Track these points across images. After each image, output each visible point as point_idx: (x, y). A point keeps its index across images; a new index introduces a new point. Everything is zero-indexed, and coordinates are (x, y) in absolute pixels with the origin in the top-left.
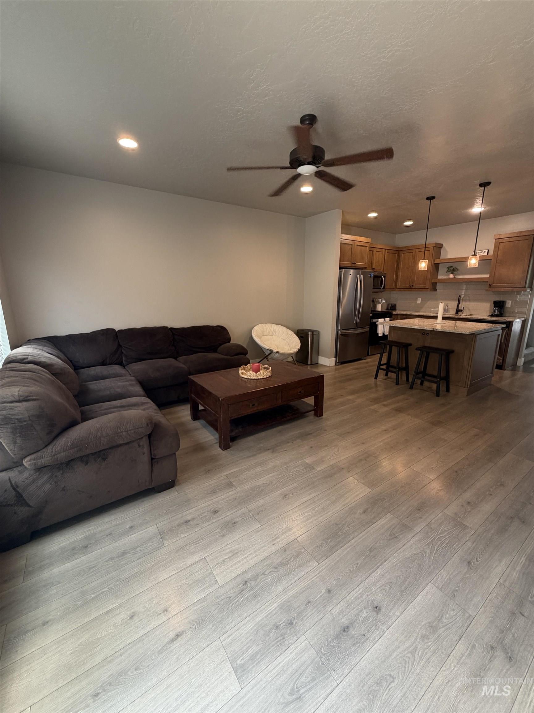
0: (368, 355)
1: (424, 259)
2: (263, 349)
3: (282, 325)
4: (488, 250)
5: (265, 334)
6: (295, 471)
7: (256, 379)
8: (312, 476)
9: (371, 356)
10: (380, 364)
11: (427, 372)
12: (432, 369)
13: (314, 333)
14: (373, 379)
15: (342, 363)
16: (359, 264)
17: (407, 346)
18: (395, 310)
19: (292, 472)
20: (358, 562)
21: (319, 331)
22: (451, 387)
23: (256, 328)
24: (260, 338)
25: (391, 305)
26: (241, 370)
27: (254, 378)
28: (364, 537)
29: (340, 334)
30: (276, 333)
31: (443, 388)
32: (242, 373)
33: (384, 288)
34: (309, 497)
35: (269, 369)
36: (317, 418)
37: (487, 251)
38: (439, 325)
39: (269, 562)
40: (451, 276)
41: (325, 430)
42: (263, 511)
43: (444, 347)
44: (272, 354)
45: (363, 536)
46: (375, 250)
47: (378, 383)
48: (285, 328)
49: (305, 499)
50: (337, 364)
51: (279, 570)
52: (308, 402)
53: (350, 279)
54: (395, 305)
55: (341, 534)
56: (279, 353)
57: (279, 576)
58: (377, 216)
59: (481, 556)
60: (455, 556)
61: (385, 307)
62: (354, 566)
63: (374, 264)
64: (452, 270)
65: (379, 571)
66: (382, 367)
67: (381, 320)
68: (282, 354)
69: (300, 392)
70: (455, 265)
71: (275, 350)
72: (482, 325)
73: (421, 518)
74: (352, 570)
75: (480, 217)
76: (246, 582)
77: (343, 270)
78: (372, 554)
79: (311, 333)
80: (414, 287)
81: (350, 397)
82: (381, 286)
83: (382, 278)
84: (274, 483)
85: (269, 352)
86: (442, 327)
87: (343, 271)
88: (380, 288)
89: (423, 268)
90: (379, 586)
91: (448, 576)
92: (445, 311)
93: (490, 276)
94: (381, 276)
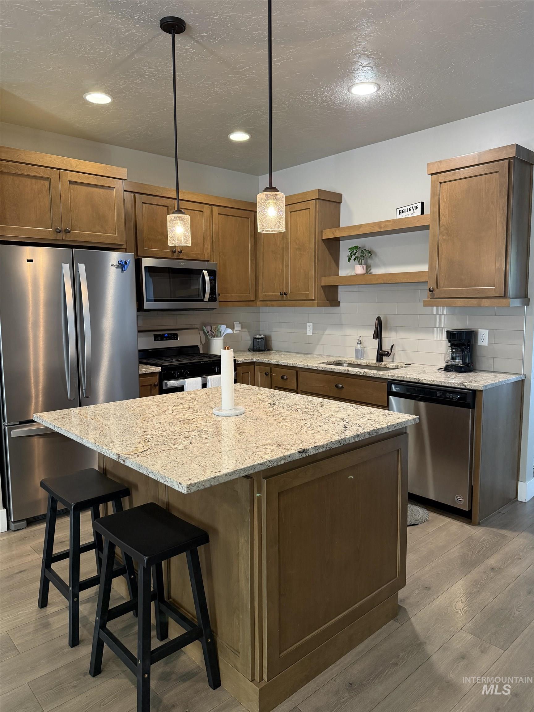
33: (213, 298)
37: (419, 206)
40: (361, 269)
64: (361, 255)
80: (289, 297)
82: (204, 294)
88: (202, 300)
93: (430, 267)
94: (202, 270)
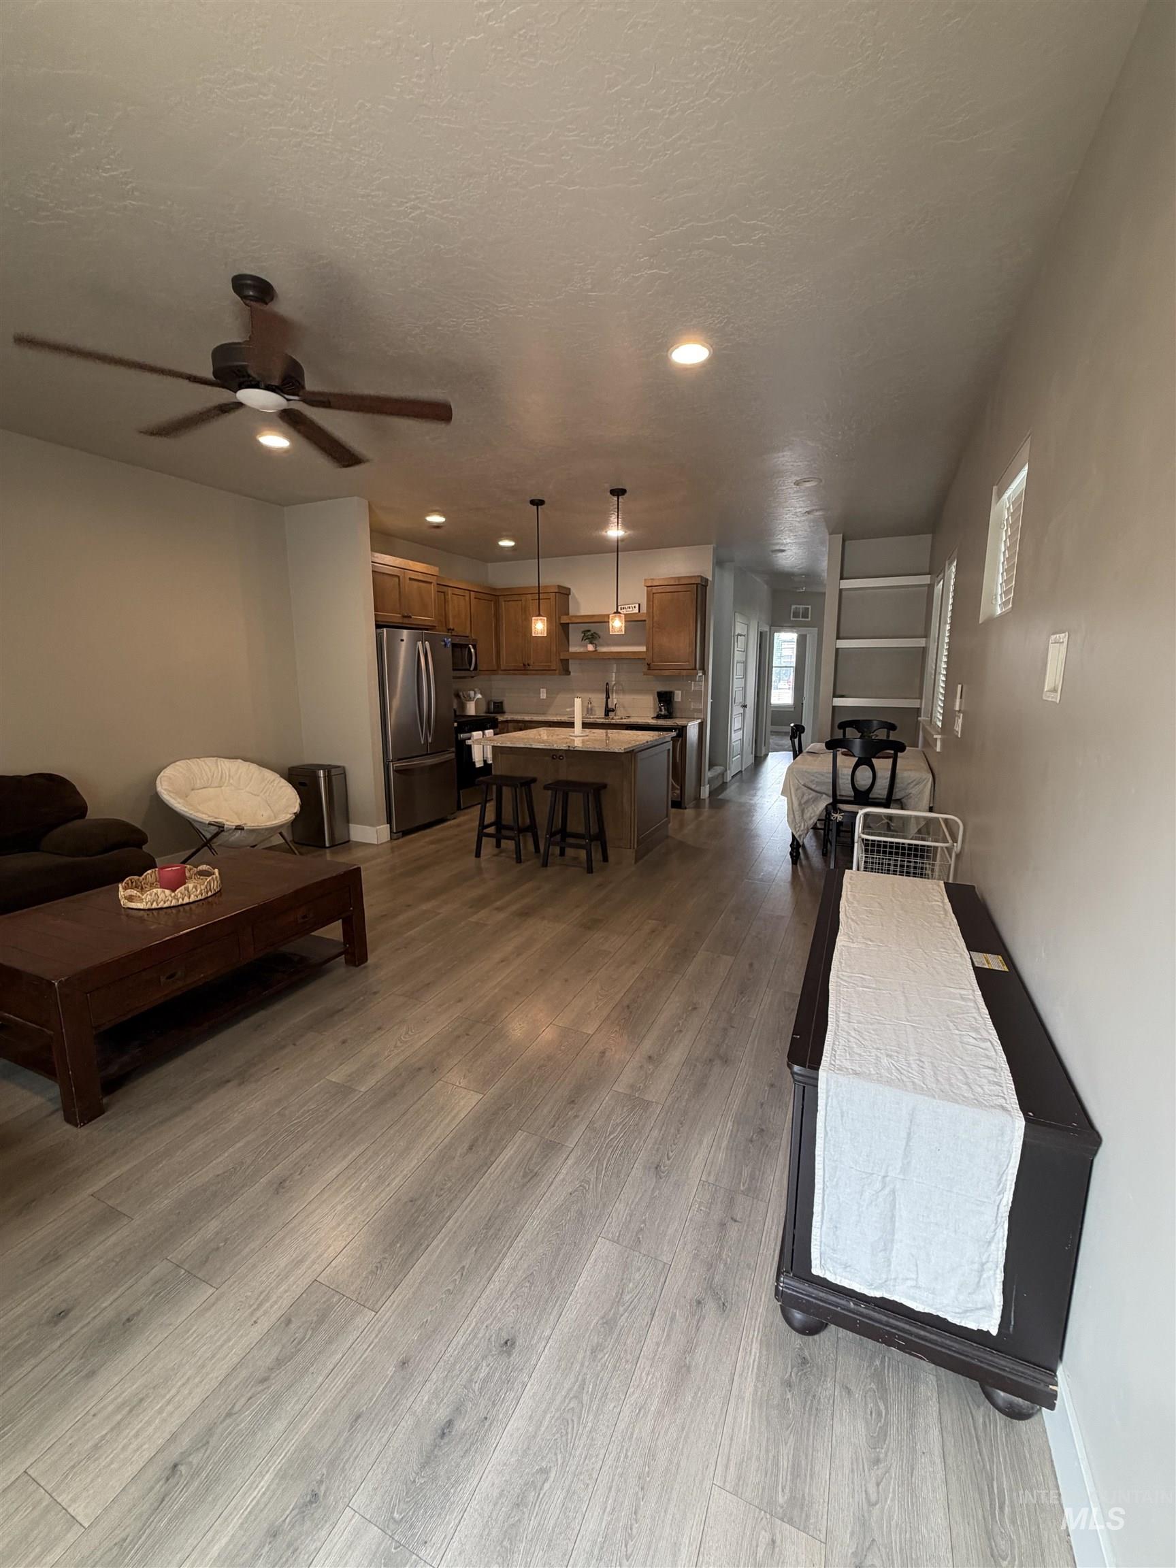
0: (459, 808)
1: (539, 615)
2: (196, 825)
3: (245, 760)
4: (639, 605)
5: (198, 786)
6: (303, 1114)
7: (174, 907)
8: (348, 1110)
9: (466, 811)
10: (482, 826)
11: (569, 830)
12: (576, 824)
13: (333, 772)
14: (473, 858)
15: (405, 833)
16: (418, 618)
17: (528, 783)
18: (503, 712)
19: (298, 1118)
20: (464, 1263)
21: (344, 768)
22: (610, 852)
23: (167, 772)
24: (185, 796)
25: (495, 703)
26: (125, 889)
27: (166, 905)
28: (473, 1203)
29: (394, 771)
30: (231, 781)
31: (597, 856)
32: (130, 898)
33: (475, 669)
34: (344, 1164)
35: (214, 874)
36: (354, 970)
37: (637, 606)
38: (578, 738)
39: (244, 1373)
40: (591, 648)
41: (375, 993)
42: (218, 1248)
43: (590, 779)
44: (223, 833)
45: (471, 1201)
46: (450, 591)
47: (483, 865)
48: (253, 767)
49: (336, 1171)
50: (395, 836)
51: (274, 1381)
52: (327, 937)
53: (403, 650)
54: (502, 703)
55: (423, 1218)
56: (243, 829)
57: (274, 1397)
58: (443, 523)
59: (674, 1147)
60: (635, 1165)
61: (483, 708)
62: (456, 1277)
63: (451, 619)
64: (591, 637)
65: (507, 1263)
66: (487, 831)
67: (477, 735)
68: (252, 831)
69: (304, 917)
70: (593, 627)
71: (230, 821)
72: (643, 735)
73: (576, 1116)
74: (451, 1287)
75: (618, 548)
76: (175, 1466)
77: (385, 629)
78: (490, 1233)
79: (324, 774)
80: (531, 668)
81: (425, 907)
82: (470, 664)
83: (470, 649)
84: (249, 1162)
85: (214, 829)
86: (583, 742)
87: (385, 633)
88: (469, 670)
89: (539, 631)
90: (509, 1295)
91: (628, 1208)
92: (588, 710)
93: (647, 649)
94: (468, 645)
